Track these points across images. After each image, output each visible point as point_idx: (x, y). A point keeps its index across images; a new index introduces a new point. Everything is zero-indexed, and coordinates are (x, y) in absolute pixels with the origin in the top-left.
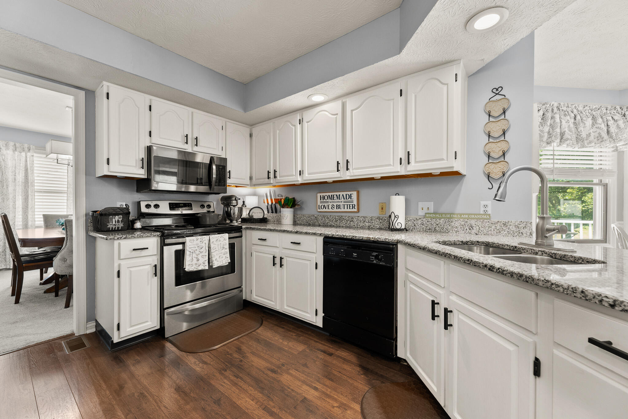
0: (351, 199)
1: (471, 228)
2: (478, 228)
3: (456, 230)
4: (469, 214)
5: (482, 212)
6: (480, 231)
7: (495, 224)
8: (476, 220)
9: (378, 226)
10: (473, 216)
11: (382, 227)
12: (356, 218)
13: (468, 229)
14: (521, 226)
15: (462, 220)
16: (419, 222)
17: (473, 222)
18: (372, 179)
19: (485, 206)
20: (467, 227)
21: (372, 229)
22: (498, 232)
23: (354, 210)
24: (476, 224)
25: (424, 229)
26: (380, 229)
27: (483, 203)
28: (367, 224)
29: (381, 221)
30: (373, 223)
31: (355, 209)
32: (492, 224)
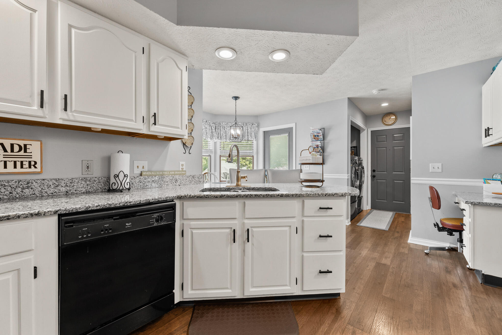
0: (25, 151)
1: (176, 181)
2: (180, 181)
3: (167, 184)
4: (174, 171)
5: (181, 170)
6: (181, 183)
7: (189, 177)
8: (179, 175)
9: (84, 190)
10: (177, 173)
11: (90, 190)
12: (39, 182)
13: (174, 182)
14: (200, 177)
15: (170, 176)
16: (137, 180)
17: (177, 177)
18: (88, 130)
19: (182, 165)
20: (174, 181)
21: (72, 194)
22: (190, 182)
23: (33, 169)
24: (179, 178)
25: (142, 186)
26: (88, 193)
27: (181, 163)
28: (63, 189)
29: (88, 182)
30: (75, 187)
31: (36, 167)
32: (187, 177)
